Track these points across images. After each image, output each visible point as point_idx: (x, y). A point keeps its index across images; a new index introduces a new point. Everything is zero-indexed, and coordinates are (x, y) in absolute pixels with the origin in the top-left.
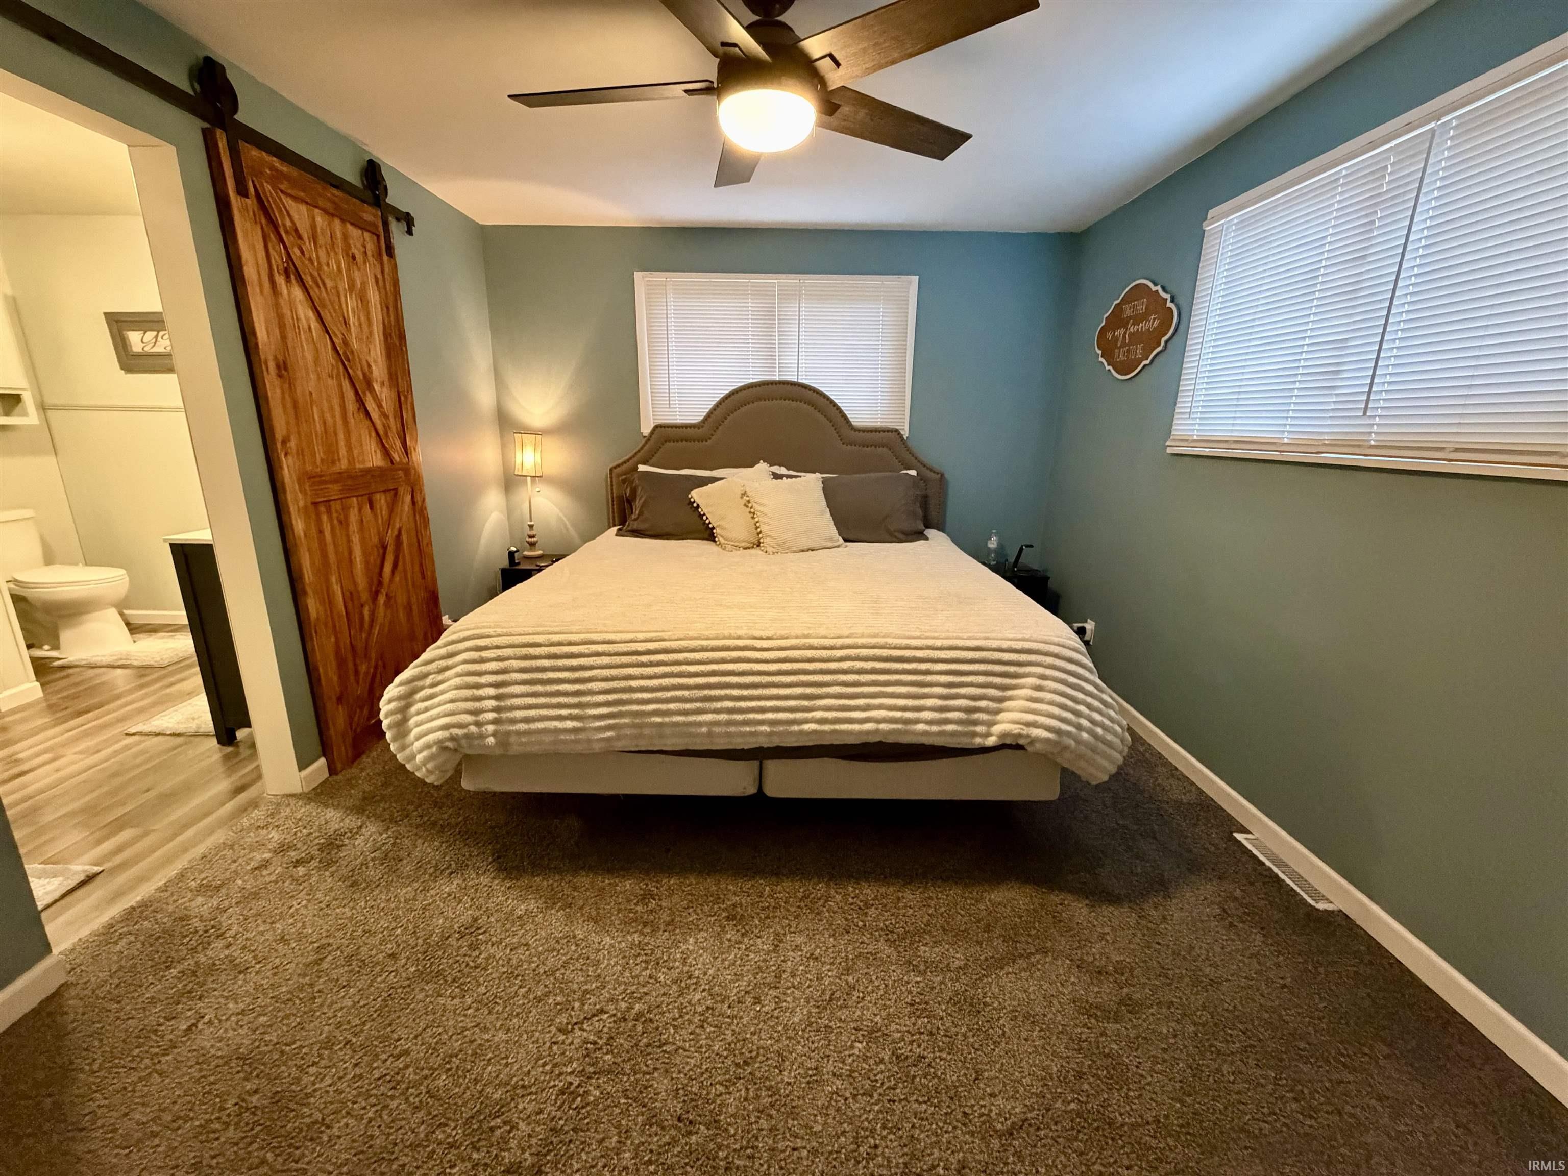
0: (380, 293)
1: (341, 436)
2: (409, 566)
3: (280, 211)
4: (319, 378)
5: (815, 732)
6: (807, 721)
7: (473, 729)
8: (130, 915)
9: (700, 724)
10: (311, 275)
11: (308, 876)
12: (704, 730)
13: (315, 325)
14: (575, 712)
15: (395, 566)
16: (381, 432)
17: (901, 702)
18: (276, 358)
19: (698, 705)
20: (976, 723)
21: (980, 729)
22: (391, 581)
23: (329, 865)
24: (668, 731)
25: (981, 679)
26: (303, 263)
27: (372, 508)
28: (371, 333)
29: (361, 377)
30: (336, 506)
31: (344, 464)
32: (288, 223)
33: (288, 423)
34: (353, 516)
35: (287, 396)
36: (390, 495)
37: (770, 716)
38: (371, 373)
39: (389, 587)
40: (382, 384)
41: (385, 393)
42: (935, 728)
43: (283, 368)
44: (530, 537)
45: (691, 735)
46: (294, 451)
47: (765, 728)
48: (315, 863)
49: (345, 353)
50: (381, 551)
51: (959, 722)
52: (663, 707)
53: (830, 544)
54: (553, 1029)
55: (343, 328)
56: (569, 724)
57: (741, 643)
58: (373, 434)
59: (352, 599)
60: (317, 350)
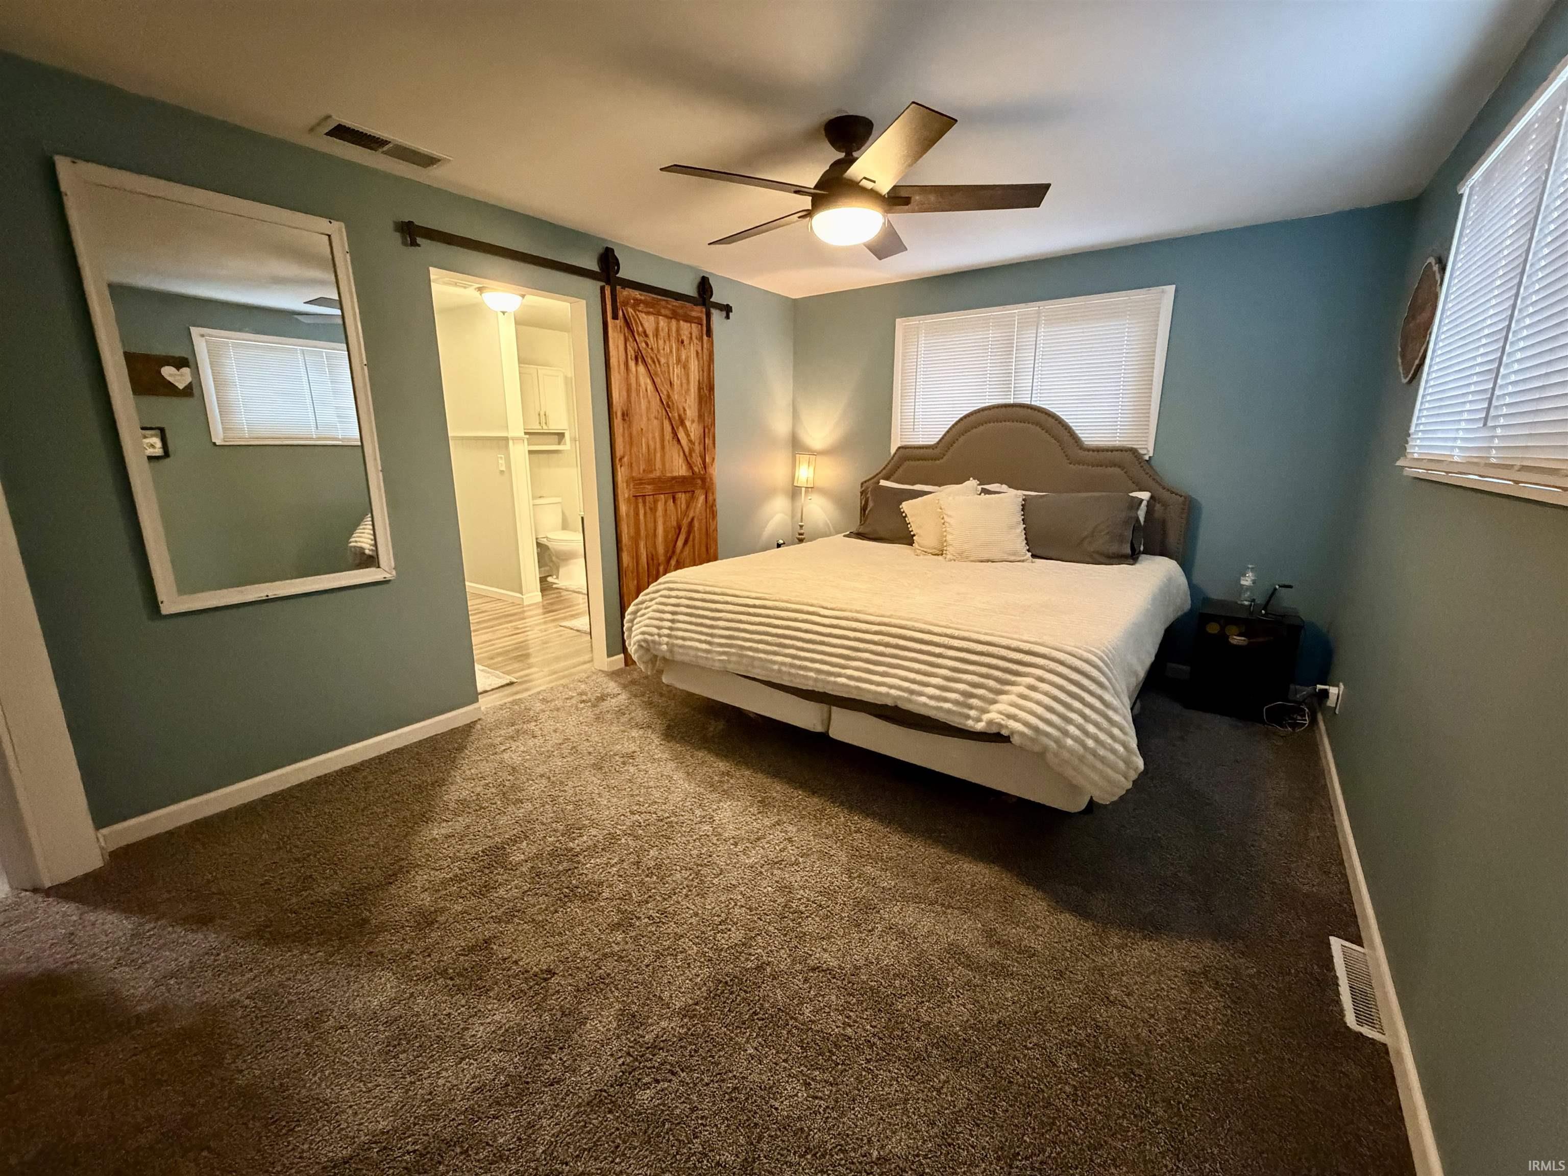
0: (698, 361)
1: (658, 455)
2: (697, 541)
3: (636, 324)
4: (648, 419)
5: (843, 685)
6: (839, 675)
7: (656, 638)
8: (514, 702)
9: (775, 663)
10: (651, 358)
11: (583, 708)
12: (776, 667)
13: (650, 387)
14: (709, 639)
15: (686, 542)
16: (687, 453)
17: (912, 675)
18: (622, 409)
19: (775, 648)
20: (971, 707)
21: (973, 713)
22: (682, 552)
23: (594, 707)
24: (756, 663)
25: (984, 670)
26: (647, 352)
27: (674, 502)
28: (688, 390)
29: (677, 418)
30: (649, 499)
31: (657, 474)
32: (640, 329)
33: (624, 447)
34: (660, 506)
35: (626, 431)
36: (690, 494)
37: (817, 666)
38: (685, 414)
39: (679, 556)
40: (693, 421)
41: (694, 429)
42: (933, 703)
43: (625, 415)
44: (800, 534)
45: (767, 669)
46: (626, 464)
47: (812, 674)
48: (589, 704)
49: (668, 404)
50: (677, 531)
51: (956, 702)
52: (755, 645)
53: (1012, 558)
54: (628, 810)
55: (667, 386)
56: (704, 646)
57: (811, 609)
58: (682, 454)
59: (653, 559)
60: (649, 402)
